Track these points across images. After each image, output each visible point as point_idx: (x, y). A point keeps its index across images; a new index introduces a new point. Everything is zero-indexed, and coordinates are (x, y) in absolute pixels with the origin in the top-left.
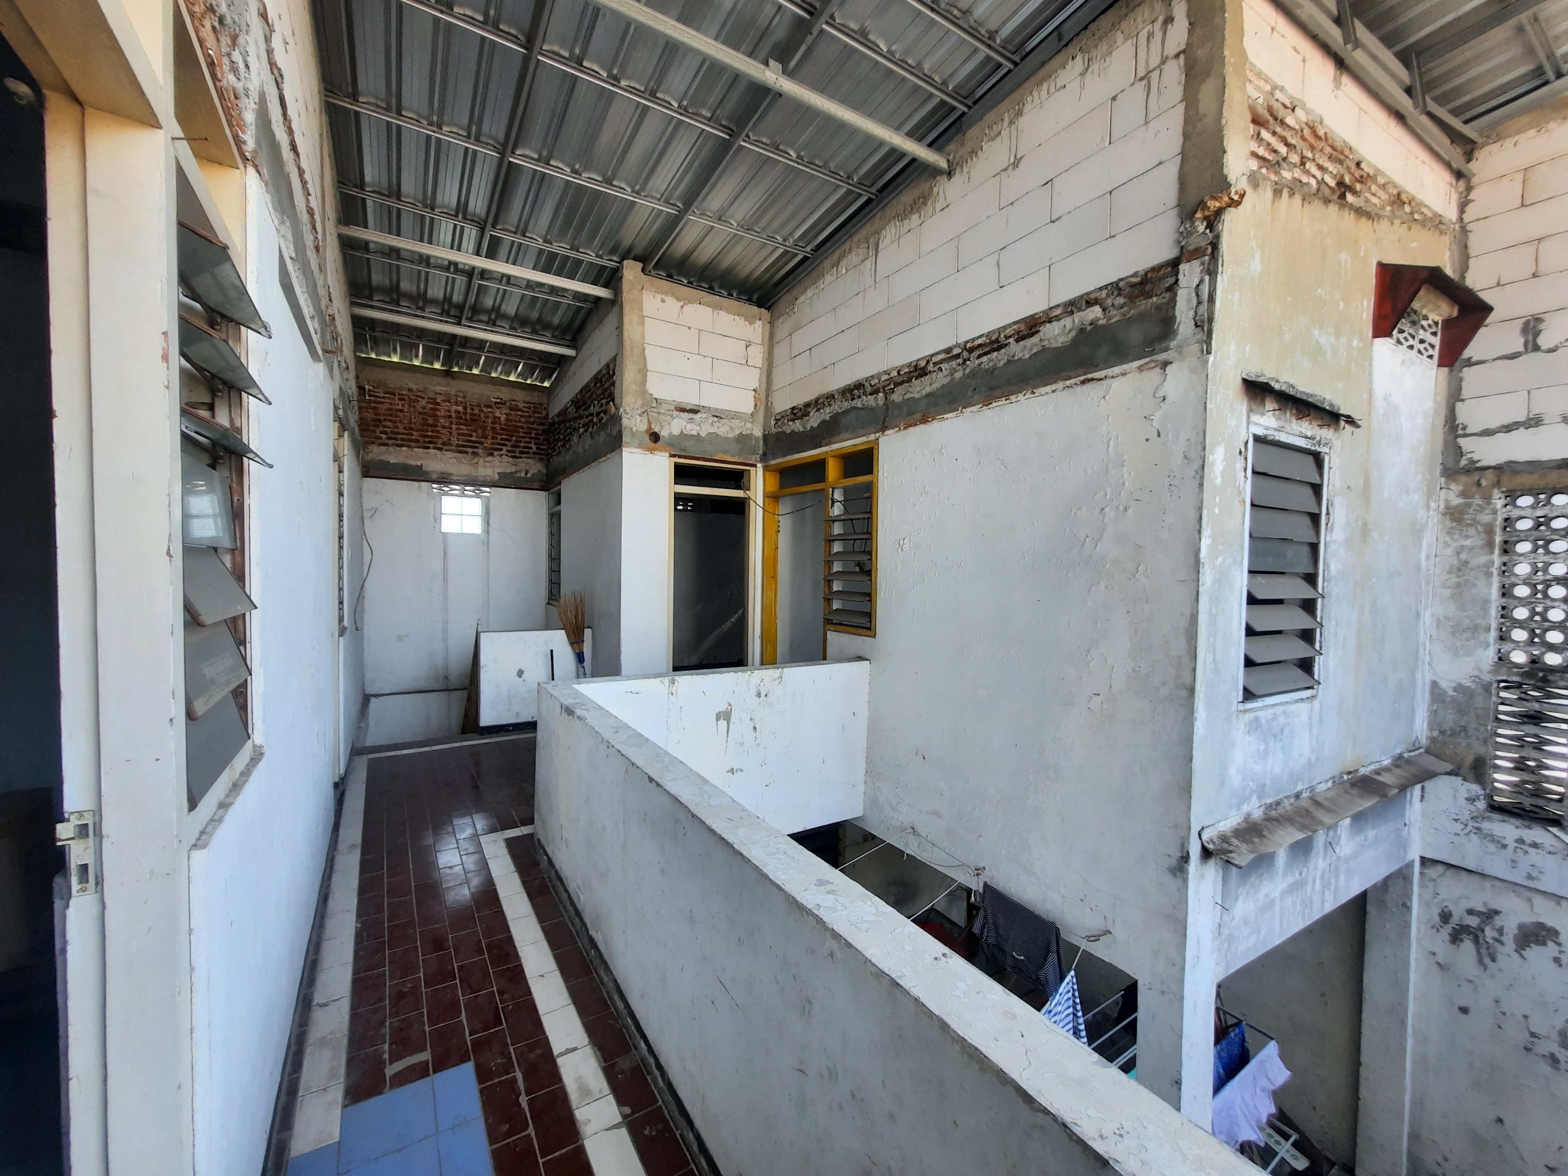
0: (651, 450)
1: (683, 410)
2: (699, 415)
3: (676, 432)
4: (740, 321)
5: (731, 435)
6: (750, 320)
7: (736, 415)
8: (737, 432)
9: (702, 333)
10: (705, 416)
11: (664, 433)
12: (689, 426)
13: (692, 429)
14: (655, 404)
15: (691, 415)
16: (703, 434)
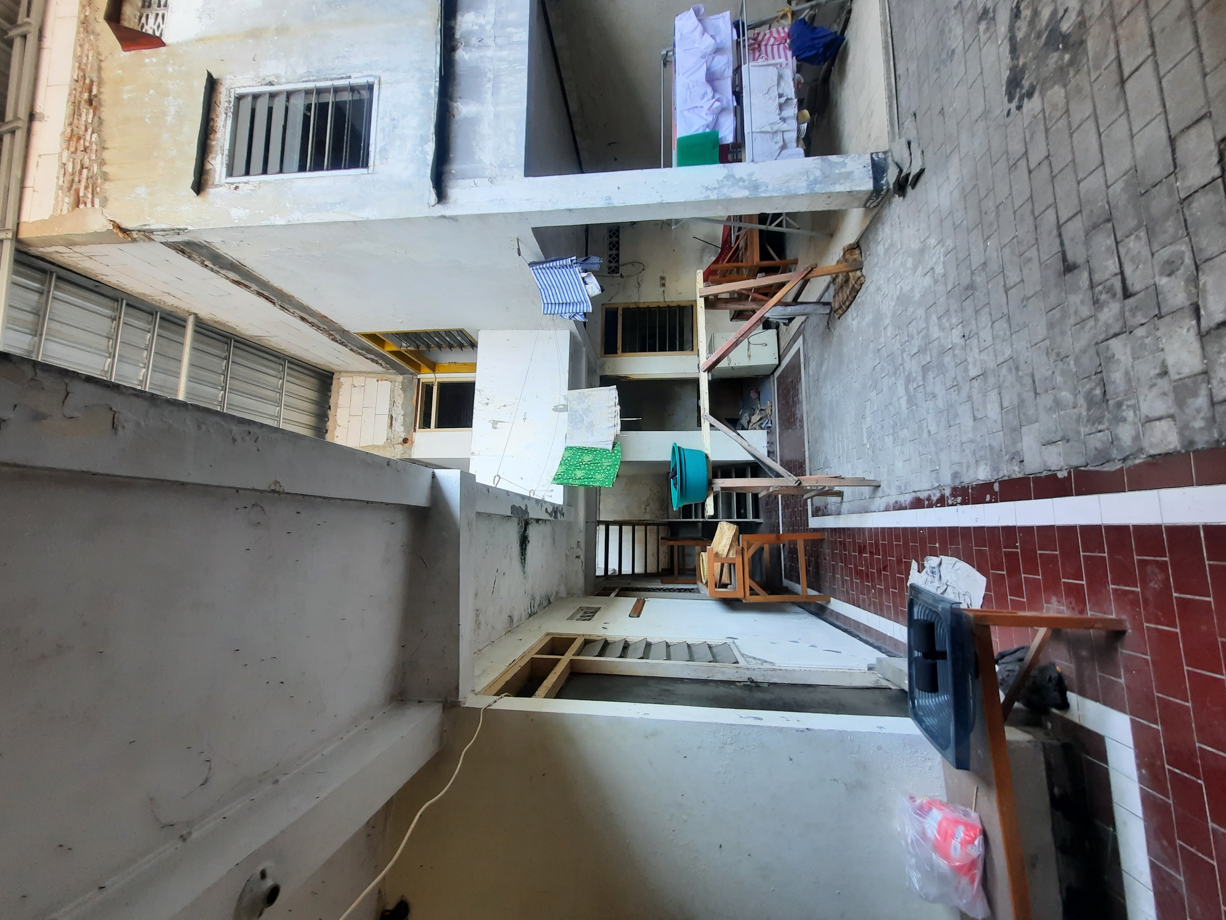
0: (412, 442)
1: (391, 424)
2: (393, 415)
3: (402, 428)
4: (342, 391)
5: (402, 395)
6: (340, 385)
7: (392, 391)
8: (401, 392)
9: (351, 414)
10: (393, 412)
11: (403, 436)
12: (399, 421)
13: (400, 419)
14: (389, 441)
15: (394, 420)
16: (403, 413)
